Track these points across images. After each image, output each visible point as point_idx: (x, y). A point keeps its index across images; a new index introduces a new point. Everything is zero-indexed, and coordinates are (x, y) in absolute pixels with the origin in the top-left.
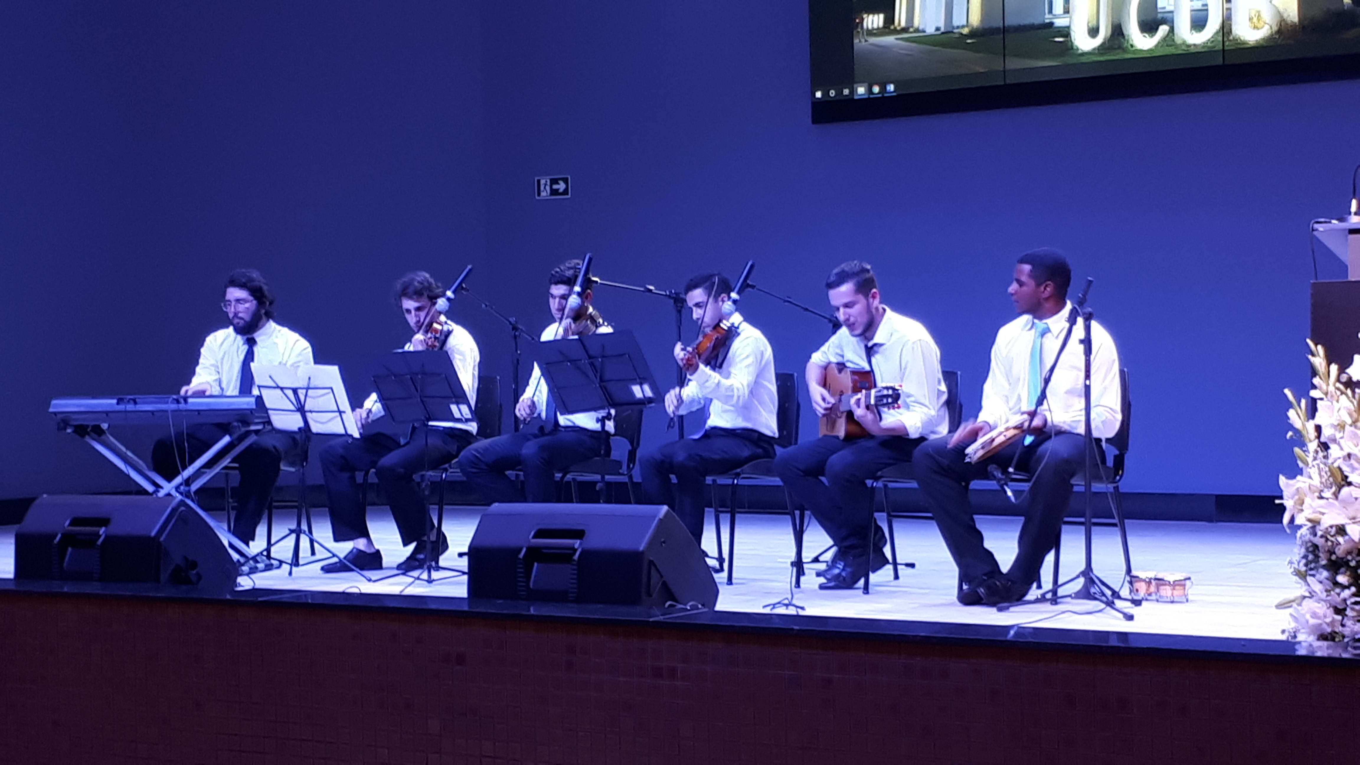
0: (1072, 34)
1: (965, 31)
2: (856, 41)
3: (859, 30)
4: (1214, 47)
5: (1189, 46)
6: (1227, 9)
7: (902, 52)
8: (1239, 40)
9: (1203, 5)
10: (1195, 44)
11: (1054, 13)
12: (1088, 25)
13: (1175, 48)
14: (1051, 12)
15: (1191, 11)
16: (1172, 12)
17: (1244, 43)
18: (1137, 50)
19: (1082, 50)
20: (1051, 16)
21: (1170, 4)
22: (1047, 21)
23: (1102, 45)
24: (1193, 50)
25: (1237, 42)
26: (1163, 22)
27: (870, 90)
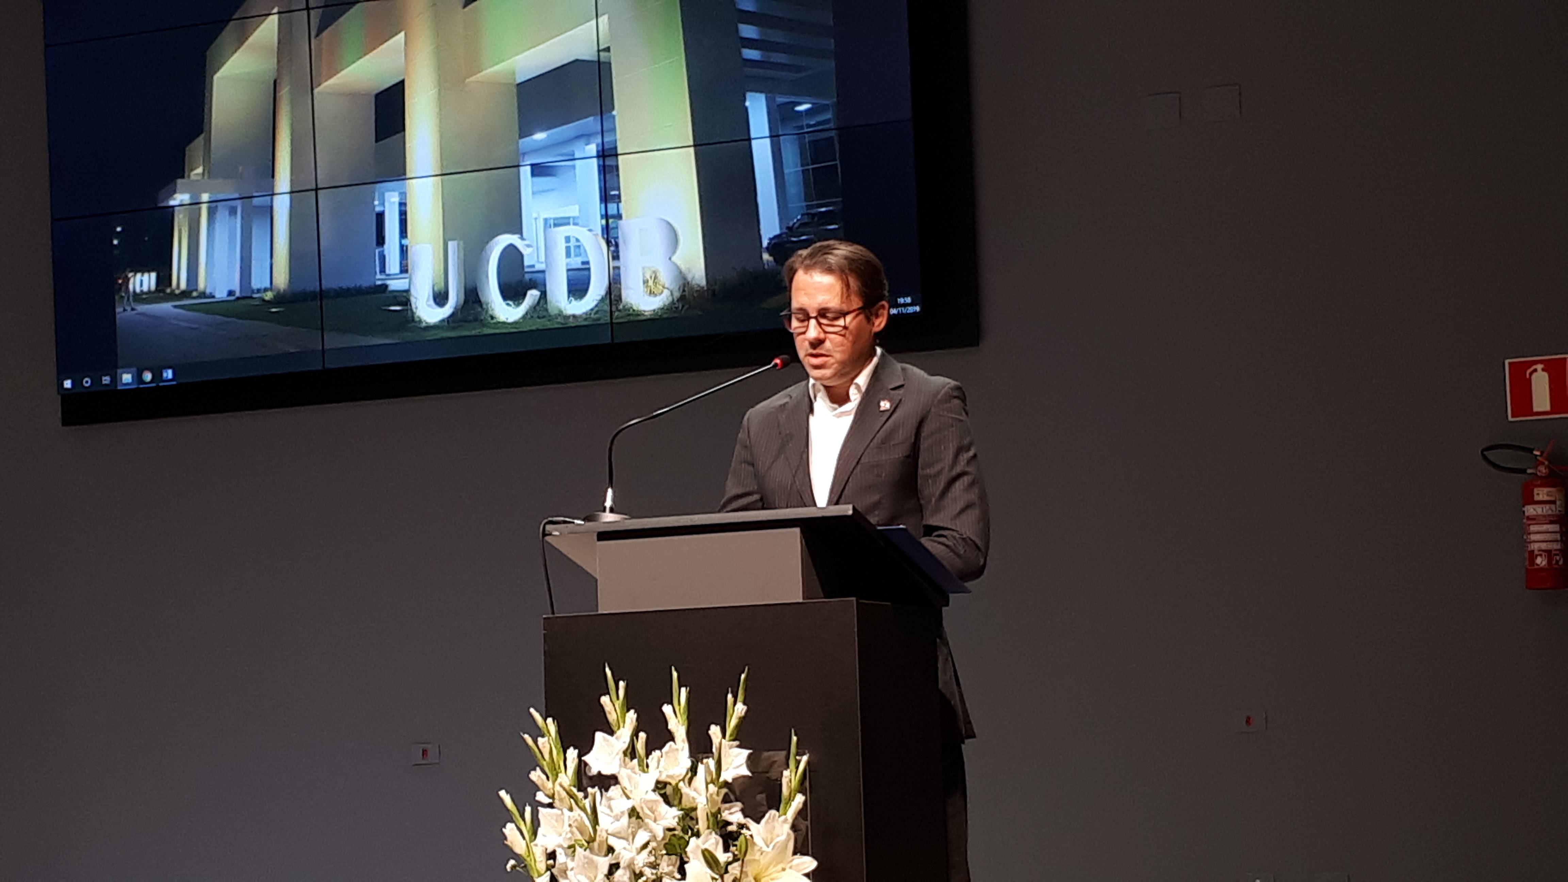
0: (413, 300)
1: (269, 296)
2: (119, 310)
3: (123, 294)
4: (599, 319)
5: (567, 317)
6: (614, 268)
7: (183, 324)
8: (631, 310)
9: (583, 263)
10: (574, 316)
11: (387, 272)
12: (433, 289)
13: (549, 320)
14: (383, 270)
15: (568, 270)
16: (543, 272)
17: (638, 314)
18: (499, 322)
19: (426, 323)
20: (383, 277)
21: (540, 260)
22: (379, 283)
23: (452, 315)
24: (572, 323)
25: (629, 313)
26: (533, 285)
27: (138, 377)
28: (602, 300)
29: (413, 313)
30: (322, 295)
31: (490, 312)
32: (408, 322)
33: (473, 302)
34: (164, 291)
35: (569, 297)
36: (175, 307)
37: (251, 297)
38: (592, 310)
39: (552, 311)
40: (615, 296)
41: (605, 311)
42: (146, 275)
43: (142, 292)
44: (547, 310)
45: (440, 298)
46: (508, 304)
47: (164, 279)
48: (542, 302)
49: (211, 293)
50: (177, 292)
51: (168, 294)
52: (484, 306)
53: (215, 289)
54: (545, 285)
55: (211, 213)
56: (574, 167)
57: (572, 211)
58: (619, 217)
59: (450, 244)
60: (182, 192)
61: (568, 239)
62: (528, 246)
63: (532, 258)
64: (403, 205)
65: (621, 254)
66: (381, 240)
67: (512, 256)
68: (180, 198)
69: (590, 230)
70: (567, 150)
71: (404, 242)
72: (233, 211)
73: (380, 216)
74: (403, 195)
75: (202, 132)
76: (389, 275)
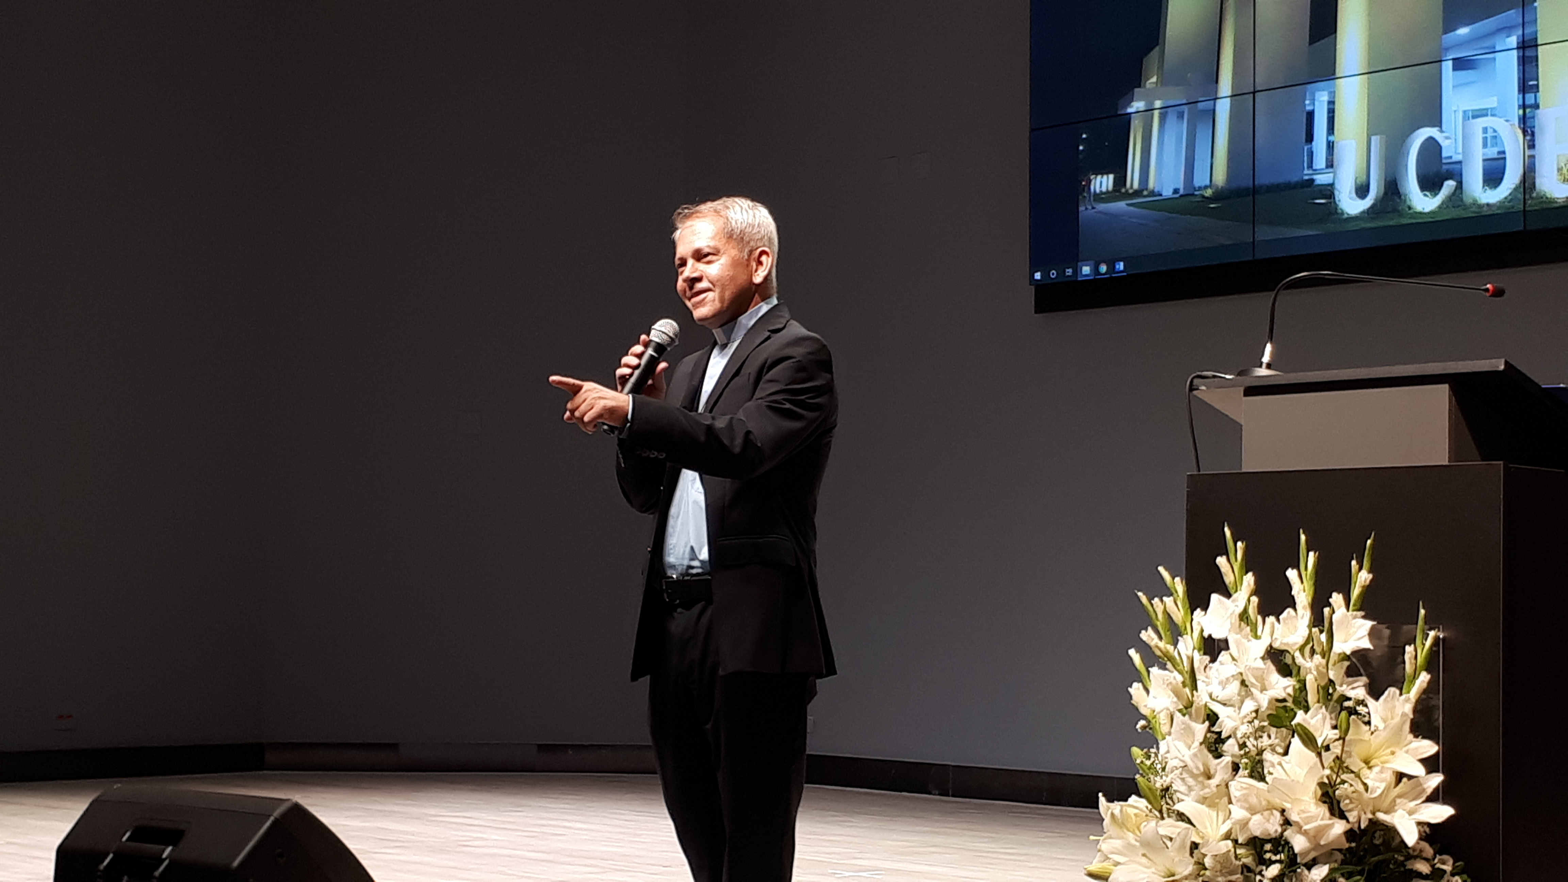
0: (1336, 193)
1: (1209, 193)
2: (1081, 208)
3: (1085, 194)
4: (1513, 207)
5: (1481, 206)
6: (1530, 157)
7: (1134, 220)
8: (1544, 198)
9: (1499, 153)
10: (1488, 205)
11: (1314, 167)
12: (1356, 182)
13: (1464, 209)
14: (1310, 166)
15: (1484, 160)
16: (1460, 162)
17: (1552, 201)
18: (1416, 213)
19: (1348, 214)
20: (1311, 172)
21: (1458, 152)
22: (1306, 178)
23: (1372, 207)
24: (1486, 211)
25: (1542, 200)
26: (1449, 176)
27: (1096, 270)
28: (1516, 189)
29: (1336, 205)
30: (1254, 191)
31: (1408, 203)
32: (1330, 214)
33: (1392, 194)
34: (1119, 191)
35: (1484, 187)
36: (1127, 205)
37: (1193, 195)
38: (1506, 198)
39: (1468, 200)
40: (1529, 184)
41: (1519, 200)
42: (1105, 177)
43: (1102, 193)
44: (1462, 200)
45: (1362, 191)
46: (1425, 195)
47: (1120, 181)
48: (1458, 192)
49: (1158, 192)
50: (1131, 191)
51: (1123, 193)
52: (1403, 197)
53: (1162, 189)
54: (1461, 175)
55: (1163, 118)
56: (1494, 59)
57: (1491, 102)
58: (1537, 106)
59: (1373, 138)
60: (1139, 100)
61: (1485, 130)
62: (1447, 138)
63: (1450, 149)
64: (1332, 103)
65: (1537, 143)
66: (1310, 137)
67: (1431, 148)
68: (1138, 105)
69: (1507, 121)
70: (1488, 43)
71: (1331, 138)
72: (1181, 116)
73: (1310, 115)
74: (1333, 94)
75: (1157, 44)
76: (1315, 170)
